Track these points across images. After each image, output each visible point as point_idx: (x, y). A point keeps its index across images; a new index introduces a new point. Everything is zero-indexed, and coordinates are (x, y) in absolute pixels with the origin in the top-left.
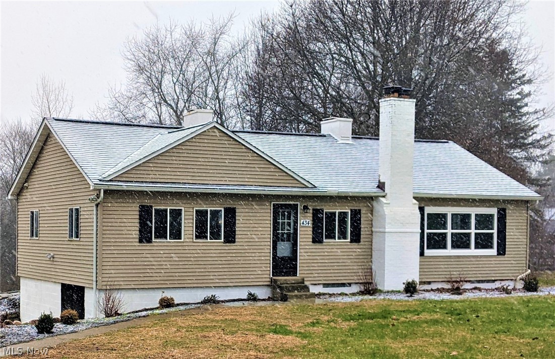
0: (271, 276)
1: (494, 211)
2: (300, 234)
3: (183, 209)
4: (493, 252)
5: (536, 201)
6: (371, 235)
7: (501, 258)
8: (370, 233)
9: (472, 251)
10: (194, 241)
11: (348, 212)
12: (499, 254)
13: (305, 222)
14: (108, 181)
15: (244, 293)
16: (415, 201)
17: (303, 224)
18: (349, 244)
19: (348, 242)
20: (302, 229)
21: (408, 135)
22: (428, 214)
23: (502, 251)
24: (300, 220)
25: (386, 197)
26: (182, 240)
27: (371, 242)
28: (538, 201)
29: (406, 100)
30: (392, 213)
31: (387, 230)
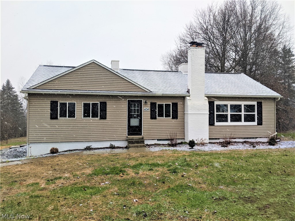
0: (127, 136)
1: (255, 103)
2: (143, 115)
3: (76, 102)
4: (255, 123)
5: (278, 98)
6: (184, 115)
7: (260, 126)
8: (183, 114)
9: (243, 123)
10: (82, 118)
11: (170, 104)
12: (258, 124)
13: (146, 109)
14: (32, 89)
15: (108, 144)
16: (206, 98)
17: (145, 110)
18: (171, 119)
19: (170, 119)
20: (144, 112)
21: (201, 65)
22: (216, 105)
23: (260, 123)
24: (143, 108)
25: (190, 96)
26: (76, 118)
27: (184, 118)
28: (279, 98)
29: (199, 48)
30: (192, 104)
31: (189, 113)
